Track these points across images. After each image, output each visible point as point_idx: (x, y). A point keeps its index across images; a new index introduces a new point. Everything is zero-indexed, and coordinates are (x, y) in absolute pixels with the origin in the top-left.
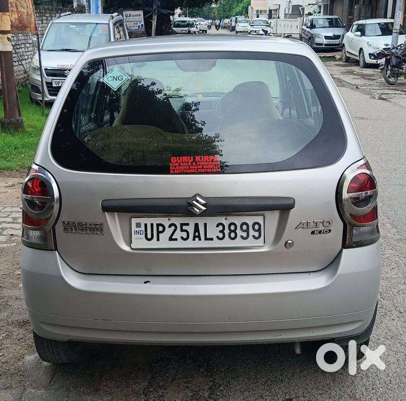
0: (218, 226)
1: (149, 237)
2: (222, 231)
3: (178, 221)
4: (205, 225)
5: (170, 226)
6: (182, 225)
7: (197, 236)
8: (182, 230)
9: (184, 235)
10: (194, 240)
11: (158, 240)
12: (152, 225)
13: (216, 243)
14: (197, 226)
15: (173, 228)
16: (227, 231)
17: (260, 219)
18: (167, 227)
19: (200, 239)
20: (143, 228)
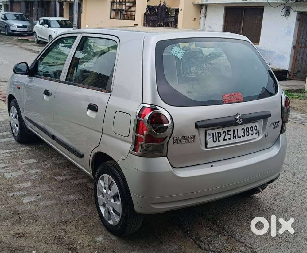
0: (242, 130)
1: (215, 140)
2: (244, 132)
3: (226, 130)
4: (237, 130)
5: (223, 133)
6: (228, 131)
7: (234, 137)
8: (228, 134)
9: (229, 136)
10: (233, 139)
11: (219, 141)
12: (216, 133)
13: (242, 139)
14: (234, 130)
15: (224, 133)
16: (245, 132)
17: (256, 124)
18: (222, 133)
19: (236, 138)
20: (212, 136)
